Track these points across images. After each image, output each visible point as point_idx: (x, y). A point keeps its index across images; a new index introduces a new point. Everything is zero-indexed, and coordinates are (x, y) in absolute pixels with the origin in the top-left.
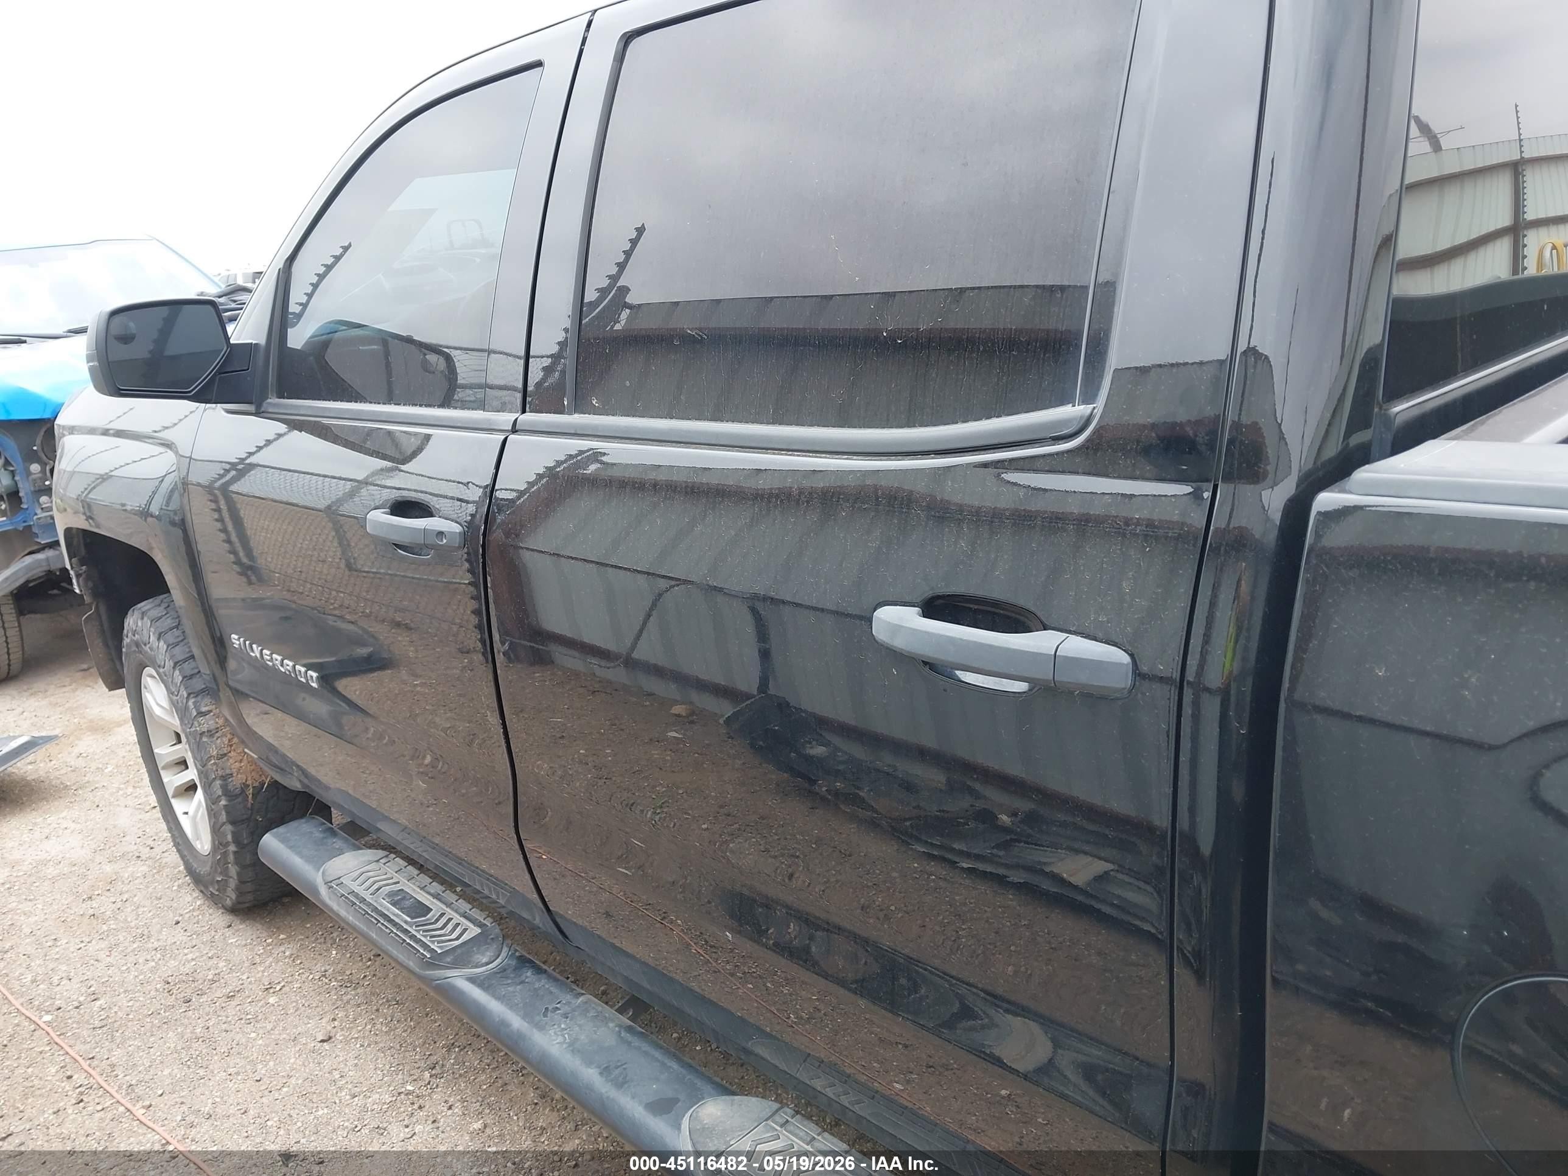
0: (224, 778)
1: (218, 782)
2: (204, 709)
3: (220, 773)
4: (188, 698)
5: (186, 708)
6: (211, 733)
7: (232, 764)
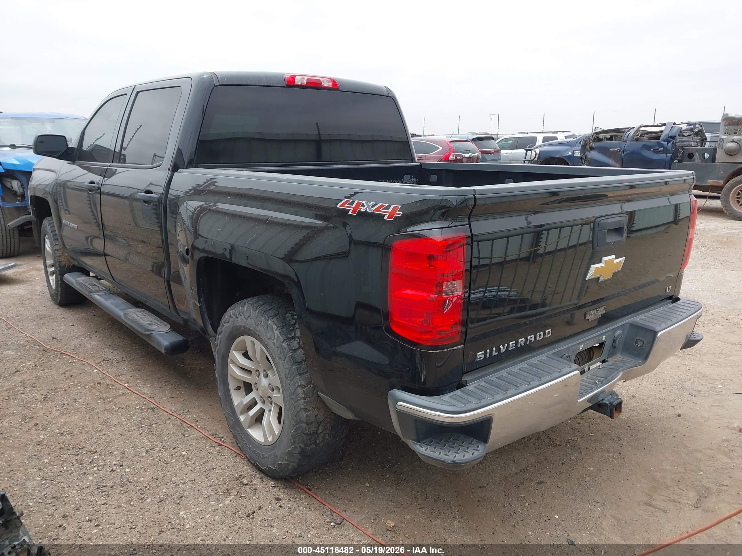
0: (59, 262)
1: (58, 263)
2: (57, 243)
3: (59, 261)
4: (53, 240)
5: (53, 243)
6: (58, 250)
7: (62, 259)
